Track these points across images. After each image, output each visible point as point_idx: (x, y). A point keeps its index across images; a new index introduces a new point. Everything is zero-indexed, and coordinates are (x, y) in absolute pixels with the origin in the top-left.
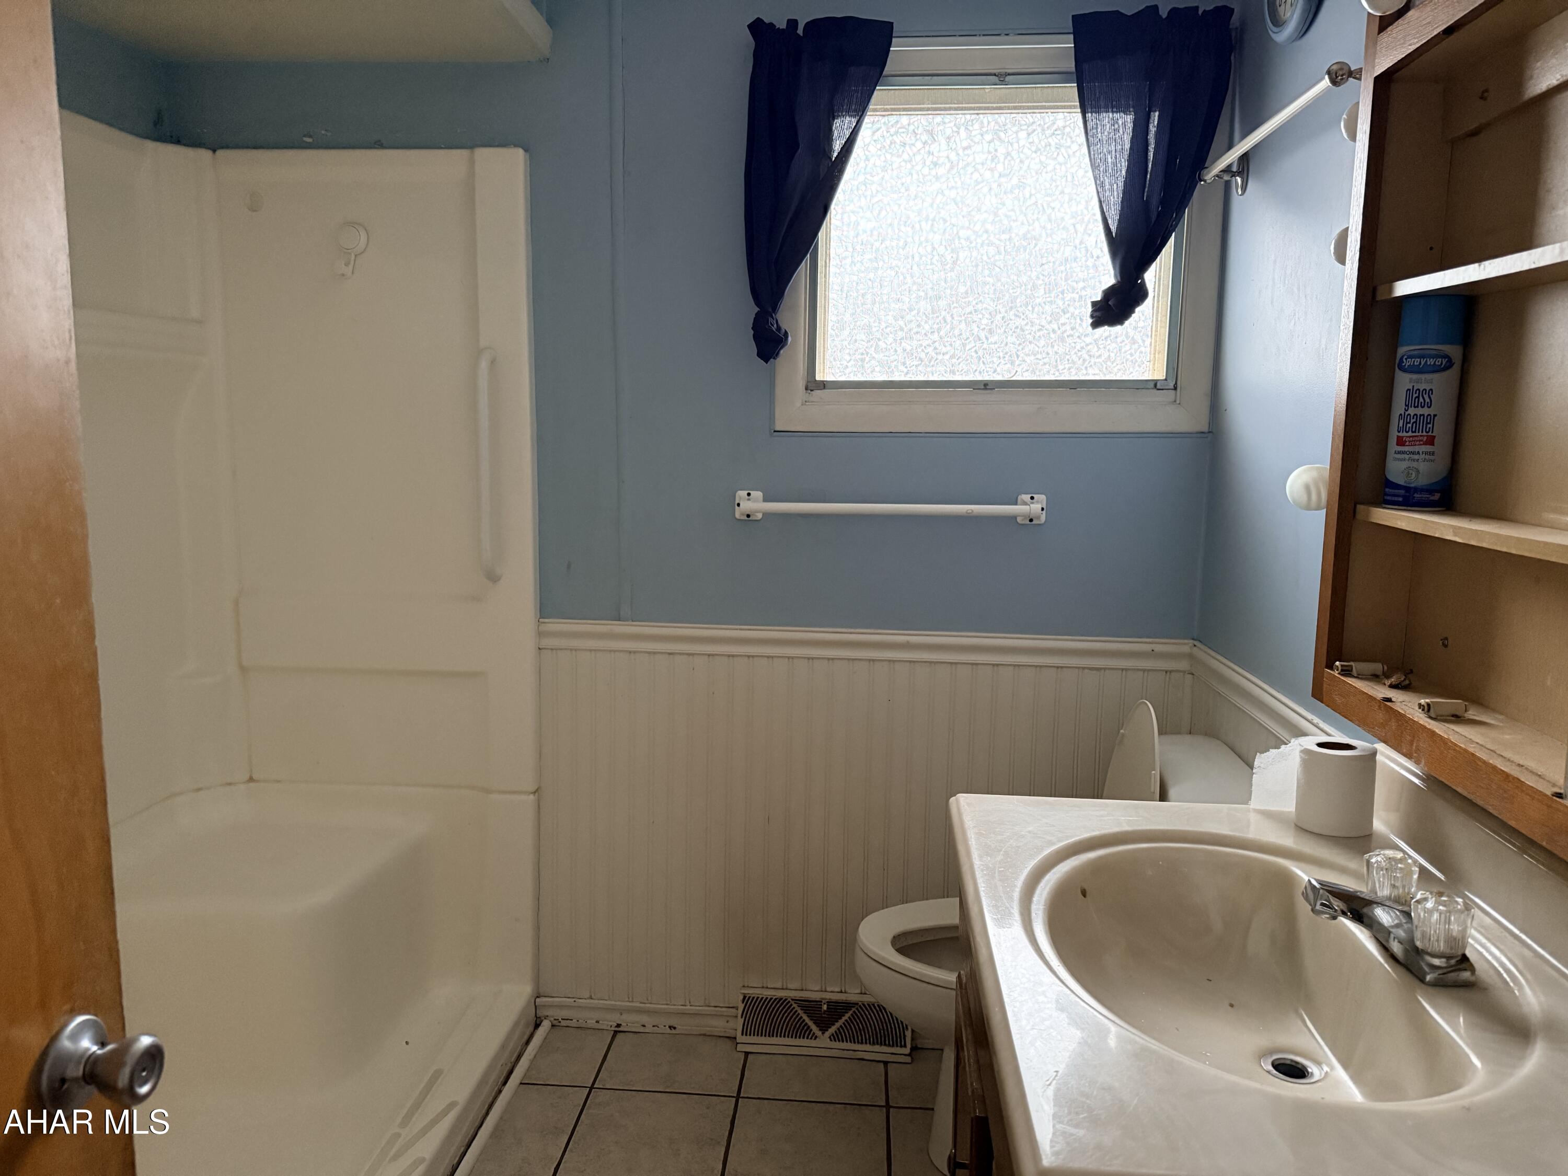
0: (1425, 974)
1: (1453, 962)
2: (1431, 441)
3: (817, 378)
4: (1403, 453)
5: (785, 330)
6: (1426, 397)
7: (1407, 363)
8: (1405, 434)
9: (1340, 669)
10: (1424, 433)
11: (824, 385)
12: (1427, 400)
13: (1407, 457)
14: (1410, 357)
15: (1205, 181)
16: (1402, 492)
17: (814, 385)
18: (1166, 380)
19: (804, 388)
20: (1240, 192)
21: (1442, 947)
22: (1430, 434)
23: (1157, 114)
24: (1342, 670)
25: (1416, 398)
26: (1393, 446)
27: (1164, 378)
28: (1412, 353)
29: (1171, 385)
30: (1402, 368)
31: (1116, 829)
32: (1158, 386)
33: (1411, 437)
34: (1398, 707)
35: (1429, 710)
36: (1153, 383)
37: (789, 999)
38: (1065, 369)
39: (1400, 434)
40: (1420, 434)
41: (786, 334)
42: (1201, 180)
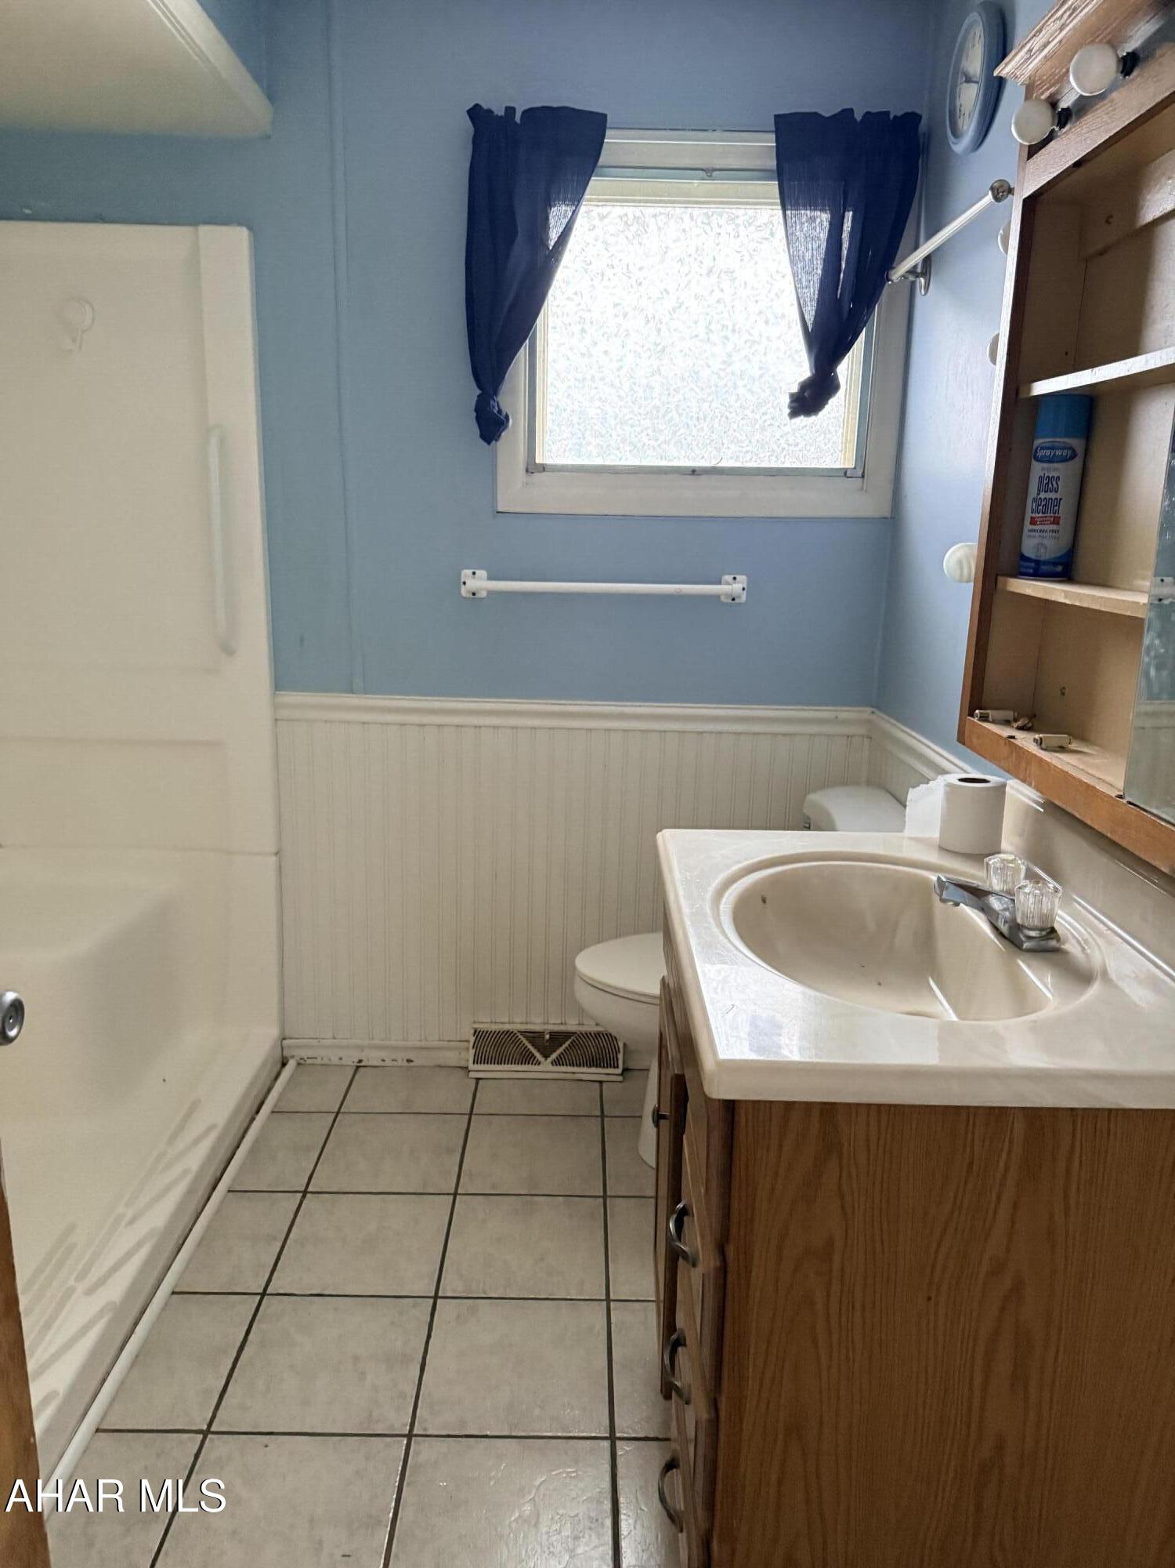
0: (1022, 943)
1: (1044, 933)
2: (1056, 521)
3: (537, 461)
4: (1034, 531)
5: (507, 414)
6: (1054, 483)
7: (1040, 454)
8: (1037, 515)
9: (979, 716)
10: (1052, 515)
11: (543, 468)
12: (1055, 486)
13: (1037, 534)
14: (1042, 448)
15: (892, 281)
16: (1033, 565)
17: (533, 468)
18: (855, 468)
19: (525, 471)
20: (923, 292)
21: (1036, 922)
22: (1056, 515)
23: (851, 213)
24: (980, 717)
25: (1047, 484)
26: (1027, 526)
27: (853, 466)
28: (1044, 445)
29: (860, 473)
30: (1037, 459)
31: (792, 852)
32: (848, 475)
33: (1042, 517)
34: (1017, 742)
35: (1041, 743)
36: (843, 471)
37: (516, 1032)
38: (765, 456)
39: (1033, 515)
40: (1049, 515)
41: (507, 417)
42: (889, 281)
